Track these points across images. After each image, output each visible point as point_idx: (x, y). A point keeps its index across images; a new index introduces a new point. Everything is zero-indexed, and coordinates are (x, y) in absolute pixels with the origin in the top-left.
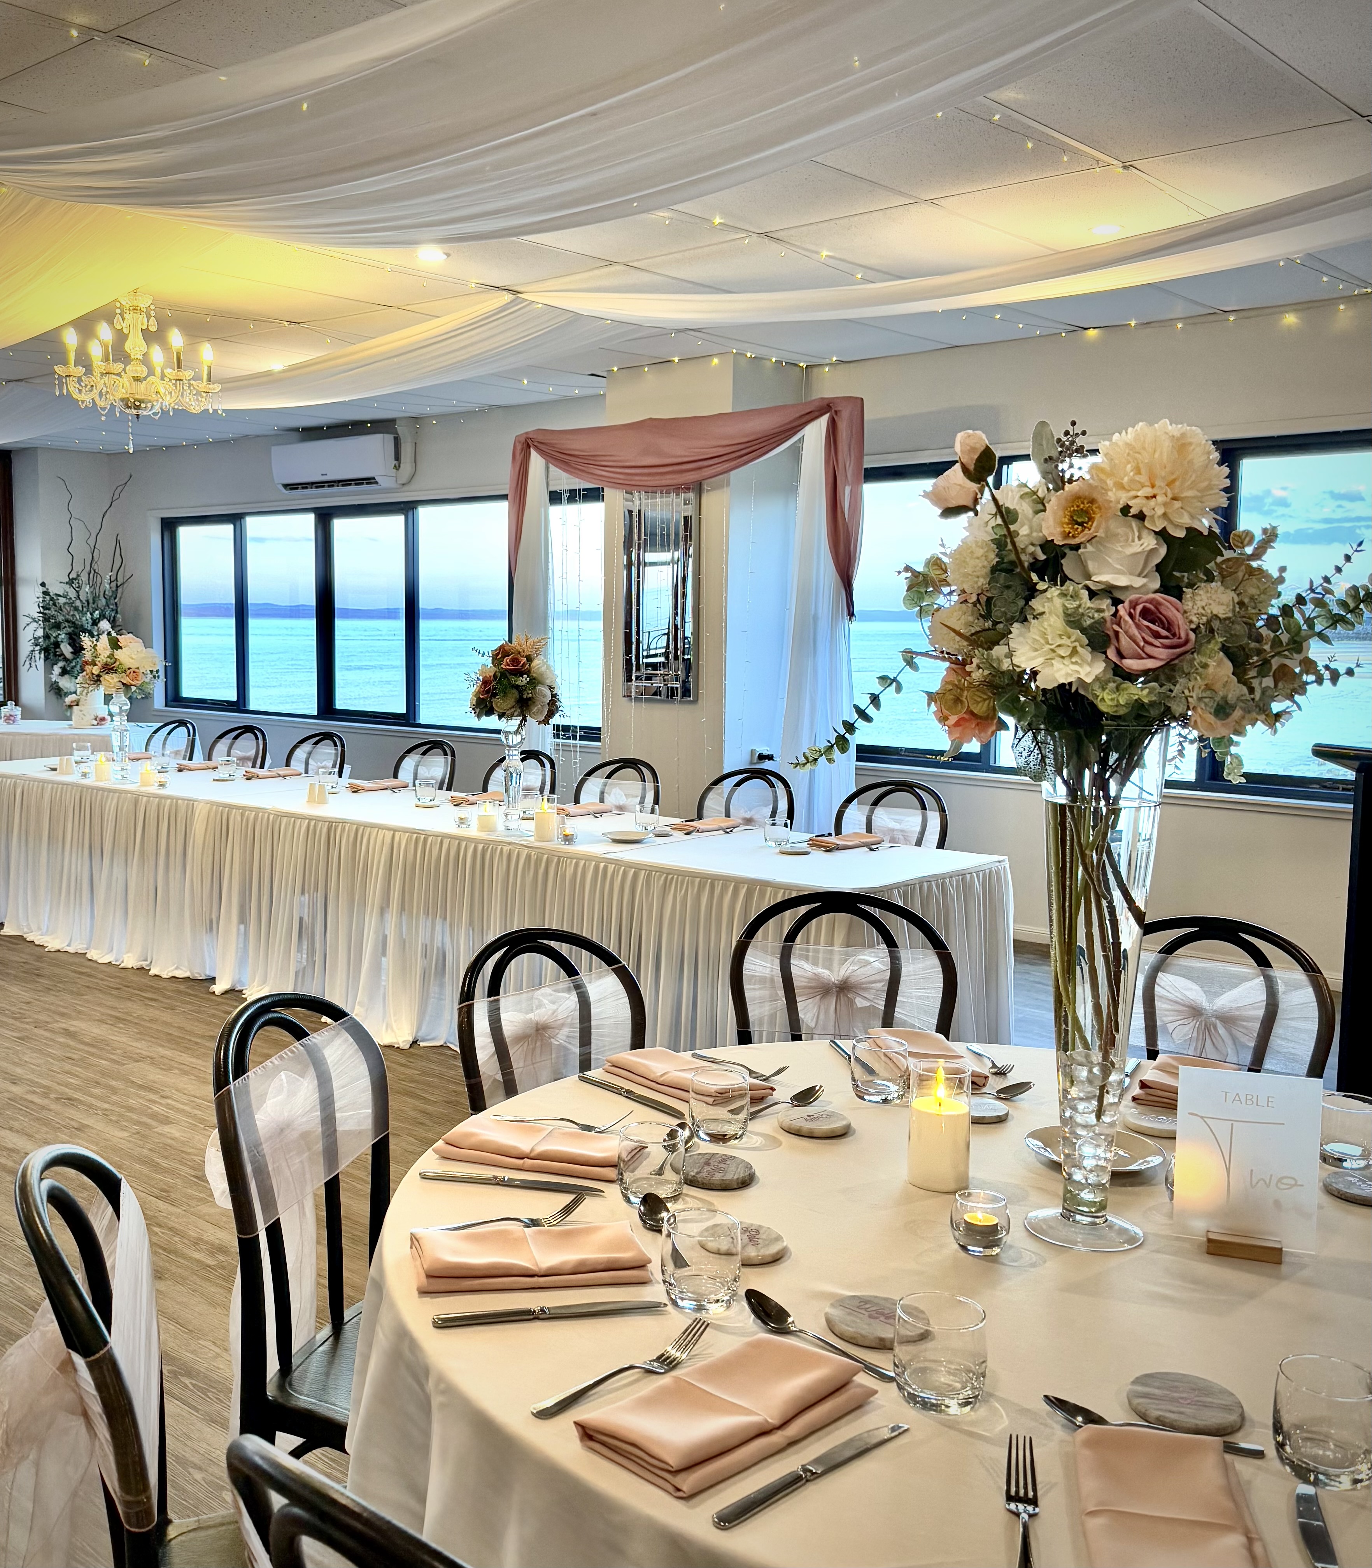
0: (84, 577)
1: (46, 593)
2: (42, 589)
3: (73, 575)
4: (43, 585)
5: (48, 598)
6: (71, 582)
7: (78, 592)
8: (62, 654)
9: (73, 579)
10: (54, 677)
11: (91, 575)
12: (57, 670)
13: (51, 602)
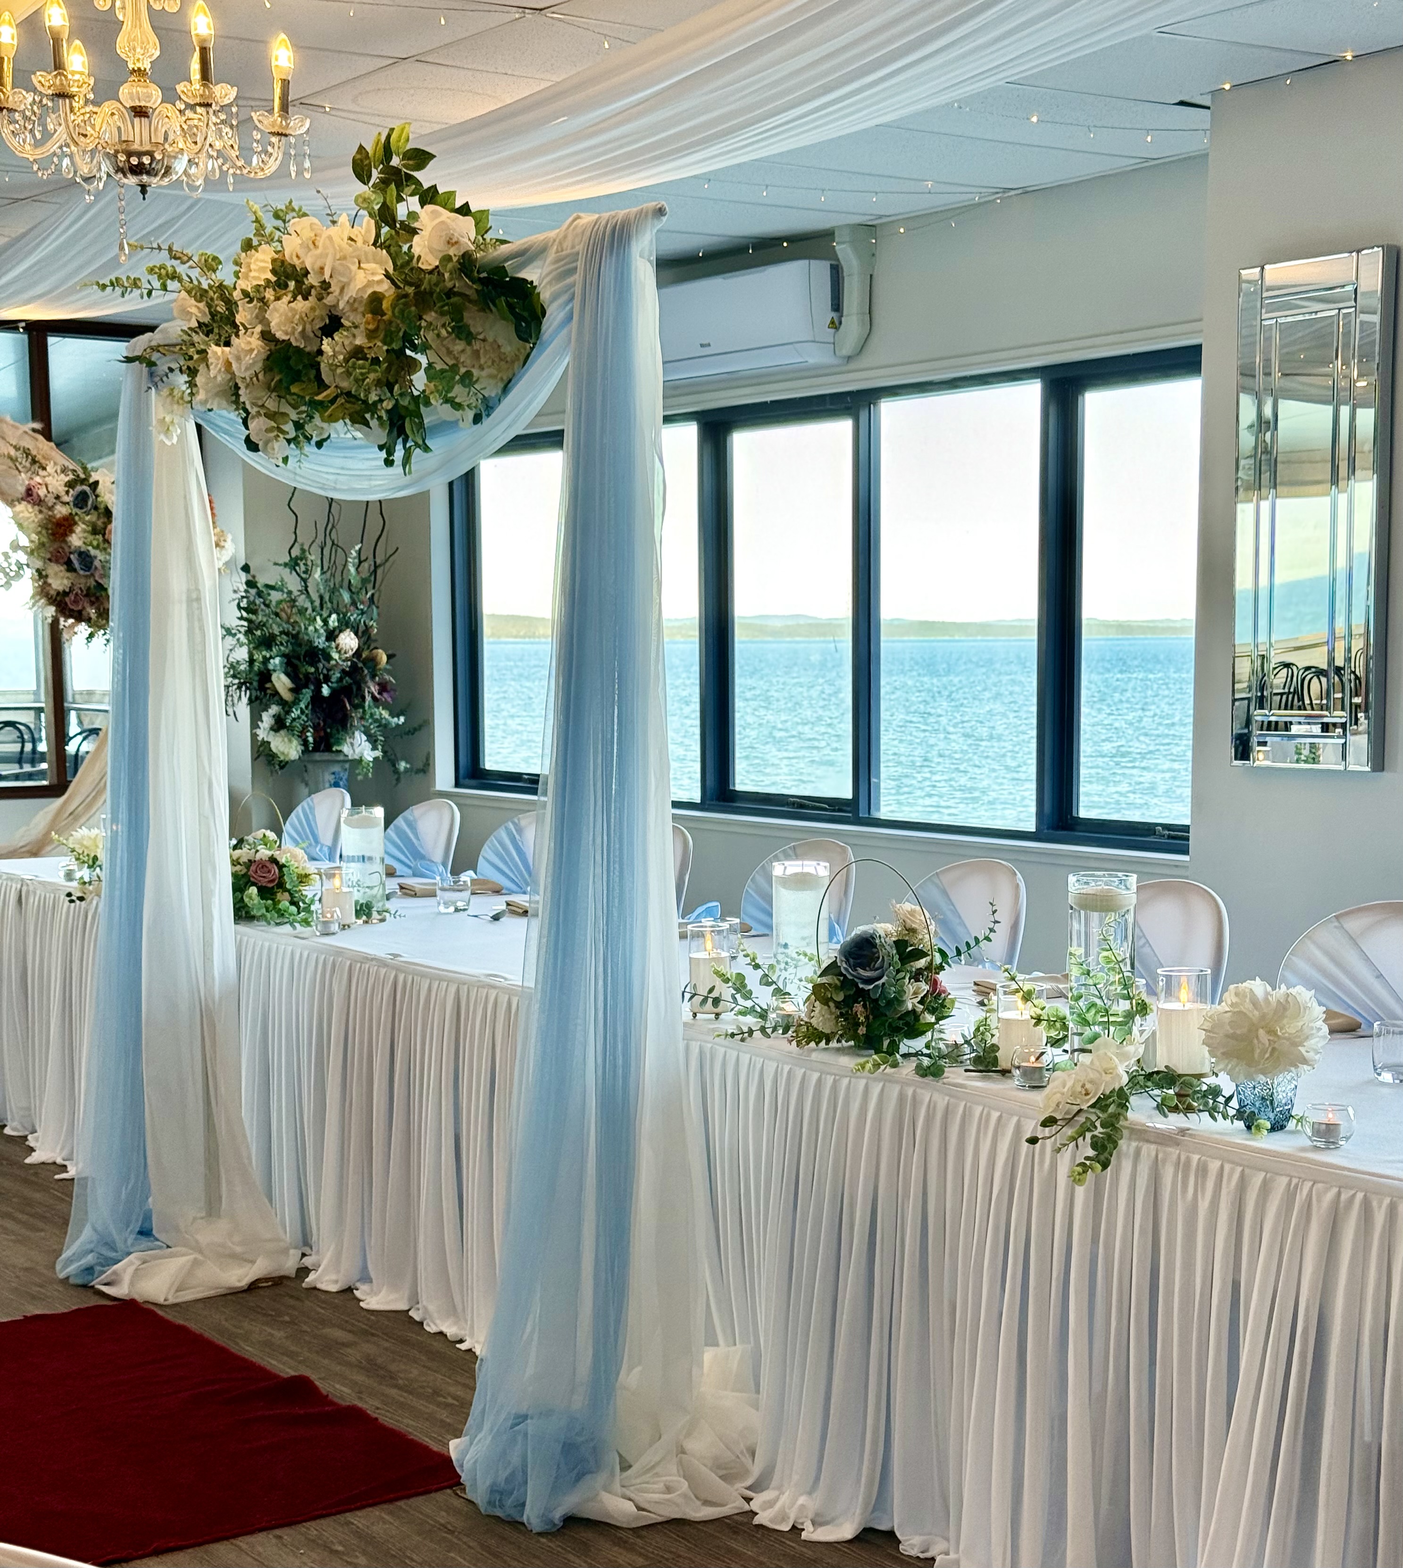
0: (313, 556)
1: (251, 584)
2: (244, 577)
3: (296, 552)
4: (246, 568)
5: (253, 591)
6: (293, 564)
7: (305, 581)
8: (276, 693)
9: (297, 558)
10: (263, 734)
11: (326, 551)
12: (267, 719)
13: (258, 601)
